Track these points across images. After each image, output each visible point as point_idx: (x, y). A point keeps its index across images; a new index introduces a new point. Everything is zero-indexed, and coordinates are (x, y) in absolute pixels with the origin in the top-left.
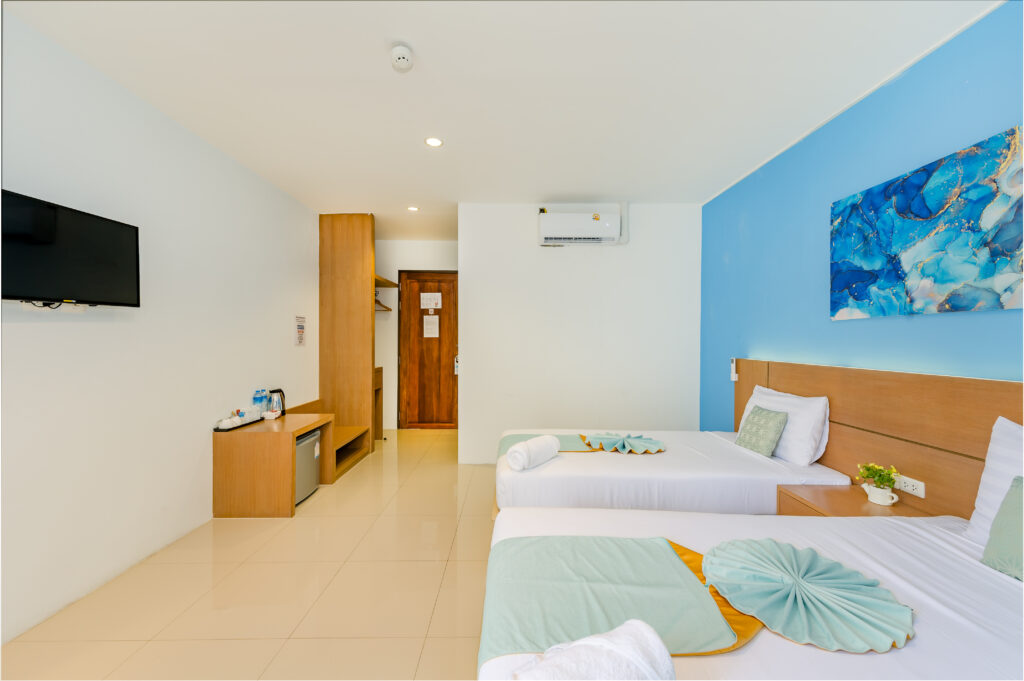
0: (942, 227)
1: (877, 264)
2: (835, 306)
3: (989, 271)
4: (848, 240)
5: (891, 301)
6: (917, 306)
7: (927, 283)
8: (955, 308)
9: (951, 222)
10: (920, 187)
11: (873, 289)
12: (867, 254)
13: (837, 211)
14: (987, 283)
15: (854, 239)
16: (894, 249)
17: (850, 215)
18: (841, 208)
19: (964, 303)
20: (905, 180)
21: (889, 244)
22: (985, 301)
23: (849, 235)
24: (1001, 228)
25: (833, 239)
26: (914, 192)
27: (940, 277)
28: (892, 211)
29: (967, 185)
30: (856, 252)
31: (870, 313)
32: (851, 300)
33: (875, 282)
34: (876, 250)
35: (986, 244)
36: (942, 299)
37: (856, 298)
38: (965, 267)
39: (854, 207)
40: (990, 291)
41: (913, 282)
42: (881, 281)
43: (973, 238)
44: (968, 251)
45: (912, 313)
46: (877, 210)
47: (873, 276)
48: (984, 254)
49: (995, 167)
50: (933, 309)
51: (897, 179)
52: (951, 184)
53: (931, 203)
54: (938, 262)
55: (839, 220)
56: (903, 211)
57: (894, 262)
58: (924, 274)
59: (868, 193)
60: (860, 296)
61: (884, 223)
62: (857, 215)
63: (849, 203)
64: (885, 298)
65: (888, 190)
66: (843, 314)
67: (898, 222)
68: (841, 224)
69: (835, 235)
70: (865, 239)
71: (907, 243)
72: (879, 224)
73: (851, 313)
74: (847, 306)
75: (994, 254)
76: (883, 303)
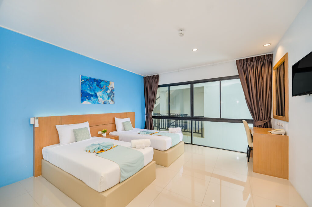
0: (103, 91)
1: (93, 93)
2: (83, 100)
3: (108, 99)
4: (86, 86)
5: (95, 101)
6: (100, 102)
7: (101, 99)
8: (105, 103)
9: (104, 90)
10: (100, 83)
11: (92, 98)
12: (90, 91)
13: (83, 78)
14: (108, 100)
15: (87, 86)
16: (96, 92)
17: (86, 81)
18: (84, 78)
19: (106, 103)
20: (97, 80)
21: (95, 90)
22: (108, 103)
23: (86, 85)
24: (109, 94)
25: (82, 84)
26: (99, 83)
27: (103, 99)
28: (95, 84)
29: (106, 86)
30: (88, 89)
31: (91, 103)
32: (87, 100)
33: (92, 97)
34: (92, 91)
35: (108, 95)
36: (103, 102)
37: (88, 99)
38: (106, 97)
39: (87, 79)
40: (109, 102)
41: (99, 98)
42: (94, 97)
43: (107, 94)
44: (106, 95)
45: (99, 104)
46: (92, 83)
47: (92, 96)
48: (108, 96)
49: (108, 85)
50: (102, 103)
51: (96, 79)
52: (104, 85)
53: (102, 86)
54: (103, 96)
55: (84, 80)
56: (97, 85)
57: (96, 94)
58: (101, 97)
59: (91, 78)
60: (89, 99)
61: (94, 86)
62: (88, 82)
63: (86, 78)
64: (94, 100)
65: (95, 80)
66: (85, 102)
67: (97, 87)
68: (84, 81)
69: (82, 83)
70: (90, 87)
71: (98, 91)
72: (93, 85)
73: (86, 102)
74: (86, 101)
75: (109, 97)
76: (94, 101)
